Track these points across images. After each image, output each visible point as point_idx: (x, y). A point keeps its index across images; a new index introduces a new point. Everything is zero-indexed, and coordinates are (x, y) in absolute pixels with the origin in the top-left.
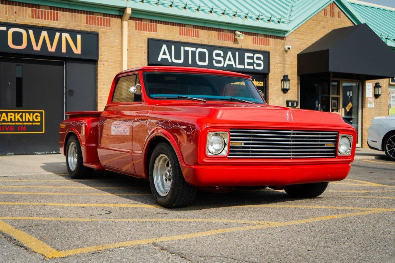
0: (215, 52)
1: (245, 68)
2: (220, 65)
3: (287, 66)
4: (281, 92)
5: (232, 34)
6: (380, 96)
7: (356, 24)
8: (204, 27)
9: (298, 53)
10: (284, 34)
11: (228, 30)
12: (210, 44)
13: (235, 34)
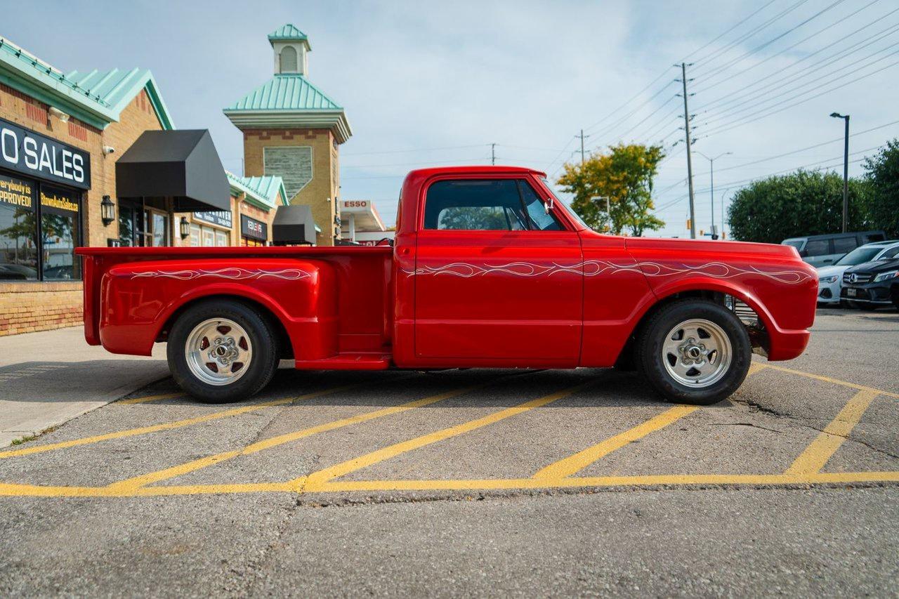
0: (27, 140)
1: (63, 178)
2: (34, 167)
3: (106, 180)
4: (101, 223)
5: (44, 111)
6: (188, 237)
7: (165, 129)
8: (8, 87)
9: (116, 160)
10: (103, 125)
11: (39, 102)
12: (17, 122)
13: (48, 111)
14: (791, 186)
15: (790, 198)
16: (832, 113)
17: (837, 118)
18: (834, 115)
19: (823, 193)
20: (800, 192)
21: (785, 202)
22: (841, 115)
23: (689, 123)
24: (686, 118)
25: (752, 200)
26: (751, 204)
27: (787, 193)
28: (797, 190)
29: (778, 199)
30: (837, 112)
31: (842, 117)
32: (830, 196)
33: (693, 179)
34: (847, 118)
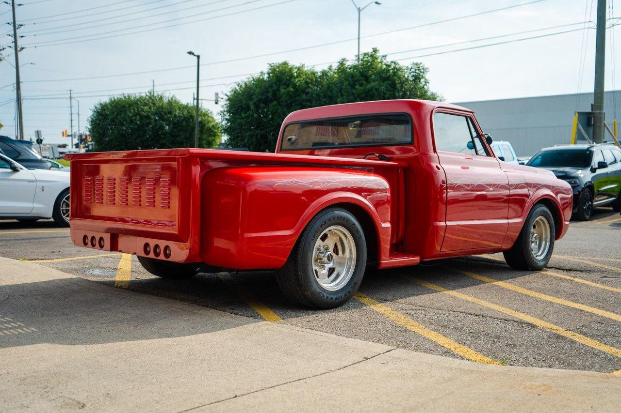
14: (146, 105)
15: (146, 115)
16: (189, 51)
17: (192, 55)
18: (190, 53)
19: (170, 113)
20: (153, 110)
21: (142, 117)
22: (195, 54)
23: (17, 31)
24: (14, 26)
25: (113, 113)
26: (113, 116)
27: (143, 110)
28: (150, 108)
29: (136, 115)
30: (193, 51)
31: (195, 56)
32: (175, 116)
33: (21, 85)
34: (198, 57)
